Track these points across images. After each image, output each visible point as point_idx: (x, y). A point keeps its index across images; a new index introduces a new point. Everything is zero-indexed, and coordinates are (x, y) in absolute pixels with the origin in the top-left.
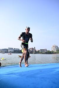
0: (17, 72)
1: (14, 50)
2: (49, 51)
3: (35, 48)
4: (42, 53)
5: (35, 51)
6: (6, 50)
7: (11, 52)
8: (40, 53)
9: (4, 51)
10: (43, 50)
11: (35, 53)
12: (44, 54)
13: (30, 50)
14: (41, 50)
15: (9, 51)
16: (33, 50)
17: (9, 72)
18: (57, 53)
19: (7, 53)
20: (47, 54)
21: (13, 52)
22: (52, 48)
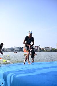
0: (25, 69)
1: (20, 49)
2: (54, 49)
4: (46, 51)
5: (40, 49)
6: (13, 49)
7: (17, 50)
8: (45, 51)
9: (10, 50)
10: (48, 48)
11: (40, 52)
12: (48, 52)
13: (35, 49)
14: (45, 48)
15: (15, 49)
16: (38, 48)
17: (18, 69)
19: (13, 51)
20: (52, 52)
21: (18, 51)
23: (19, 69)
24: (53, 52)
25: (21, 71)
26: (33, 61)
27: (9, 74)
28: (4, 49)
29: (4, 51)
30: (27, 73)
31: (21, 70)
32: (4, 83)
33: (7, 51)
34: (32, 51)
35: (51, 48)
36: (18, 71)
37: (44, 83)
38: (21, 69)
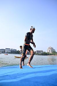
1: (11, 51)
2: (45, 52)
4: (38, 54)
6: (4, 50)
7: (8, 52)
9: (1, 51)
10: (40, 51)
12: (40, 55)
14: (37, 51)
15: (6, 51)
18: (52, 55)
19: (4, 53)
21: (10, 53)
22: (48, 50)
23: (6, 73)
24: (44, 55)
25: (7, 75)
26: (24, 64)
35: (42, 51)
38: (8, 73)
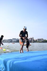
0: (22, 57)
1: (17, 40)
2: (45, 40)
3: (33, 38)
5: (34, 40)
6: (11, 40)
7: (14, 41)
8: (38, 42)
9: (9, 41)
10: (40, 39)
11: (33, 42)
12: (41, 42)
13: (29, 40)
14: (38, 39)
15: (13, 41)
16: (32, 39)
17: (16, 57)
19: (12, 42)
21: (16, 42)
27: (8, 61)
28: (4, 40)
29: (4, 42)
30: (24, 60)
31: (18, 57)
32: (4, 68)
33: (6, 42)
34: (27, 42)
35: (42, 39)
36: (16, 59)
37: (38, 68)
